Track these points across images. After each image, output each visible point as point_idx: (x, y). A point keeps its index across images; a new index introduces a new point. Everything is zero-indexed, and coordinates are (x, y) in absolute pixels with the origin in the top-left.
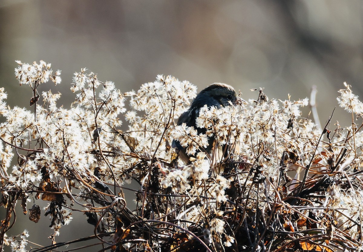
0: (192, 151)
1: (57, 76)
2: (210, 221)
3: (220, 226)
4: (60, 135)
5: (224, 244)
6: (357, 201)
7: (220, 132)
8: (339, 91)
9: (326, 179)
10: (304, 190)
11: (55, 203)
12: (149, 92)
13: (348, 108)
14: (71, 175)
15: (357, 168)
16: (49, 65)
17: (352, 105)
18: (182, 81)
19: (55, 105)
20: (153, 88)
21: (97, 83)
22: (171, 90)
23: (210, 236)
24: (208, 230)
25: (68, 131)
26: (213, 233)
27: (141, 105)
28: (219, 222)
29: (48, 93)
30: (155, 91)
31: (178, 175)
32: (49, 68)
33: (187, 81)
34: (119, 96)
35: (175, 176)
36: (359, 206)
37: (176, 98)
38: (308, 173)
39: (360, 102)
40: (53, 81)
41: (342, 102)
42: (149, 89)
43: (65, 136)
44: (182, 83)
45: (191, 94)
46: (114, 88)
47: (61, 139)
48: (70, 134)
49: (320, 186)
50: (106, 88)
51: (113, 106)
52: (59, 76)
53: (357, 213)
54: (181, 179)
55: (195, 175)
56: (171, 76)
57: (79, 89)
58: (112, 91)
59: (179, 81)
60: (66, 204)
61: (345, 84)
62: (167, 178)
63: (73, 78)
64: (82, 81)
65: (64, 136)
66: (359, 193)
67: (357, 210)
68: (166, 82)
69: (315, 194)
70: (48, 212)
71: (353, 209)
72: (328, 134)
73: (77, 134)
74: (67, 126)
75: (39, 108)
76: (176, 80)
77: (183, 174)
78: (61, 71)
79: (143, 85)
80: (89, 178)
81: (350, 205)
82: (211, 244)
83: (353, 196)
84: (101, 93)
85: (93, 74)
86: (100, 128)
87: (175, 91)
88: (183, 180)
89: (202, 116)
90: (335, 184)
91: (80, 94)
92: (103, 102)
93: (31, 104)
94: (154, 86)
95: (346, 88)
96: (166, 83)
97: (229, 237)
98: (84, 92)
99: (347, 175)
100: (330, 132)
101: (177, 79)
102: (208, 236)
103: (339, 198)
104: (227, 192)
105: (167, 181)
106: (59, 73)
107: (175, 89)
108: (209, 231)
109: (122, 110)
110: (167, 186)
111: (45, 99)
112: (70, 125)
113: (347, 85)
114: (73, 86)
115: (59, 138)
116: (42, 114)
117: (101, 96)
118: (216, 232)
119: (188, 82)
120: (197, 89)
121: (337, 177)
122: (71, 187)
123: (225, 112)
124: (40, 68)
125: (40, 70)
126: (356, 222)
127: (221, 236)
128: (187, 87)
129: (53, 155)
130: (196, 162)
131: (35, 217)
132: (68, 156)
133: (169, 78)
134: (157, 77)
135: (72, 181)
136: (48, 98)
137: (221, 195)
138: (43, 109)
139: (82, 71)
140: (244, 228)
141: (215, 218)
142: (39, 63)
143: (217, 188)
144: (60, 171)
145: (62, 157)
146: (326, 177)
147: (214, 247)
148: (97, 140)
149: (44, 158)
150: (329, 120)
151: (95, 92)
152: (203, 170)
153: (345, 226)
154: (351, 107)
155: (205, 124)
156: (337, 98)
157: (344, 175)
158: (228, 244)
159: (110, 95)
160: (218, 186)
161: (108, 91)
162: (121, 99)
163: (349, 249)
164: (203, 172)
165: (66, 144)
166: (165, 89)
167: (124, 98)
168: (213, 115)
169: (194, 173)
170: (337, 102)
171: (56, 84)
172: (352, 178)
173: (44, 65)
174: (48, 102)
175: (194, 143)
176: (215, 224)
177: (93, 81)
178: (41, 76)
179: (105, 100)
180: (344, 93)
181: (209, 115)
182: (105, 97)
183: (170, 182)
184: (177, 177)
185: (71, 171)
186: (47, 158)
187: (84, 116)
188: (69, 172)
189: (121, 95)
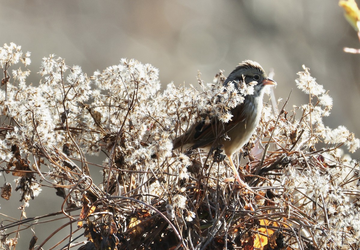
0: (155, 131)
1: (27, 57)
2: (173, 197)
3: (182, 202)
4: (30, 115)
5: (185, 219)
6: (313, 180)
7: (182, 114)
8: (297, 74)
9: (284, 158)
10: (263, 168)
11: (25, 179)
12: (113, 75)
13: (305, 89)
14: (40, 152)
15: (312, 147)
16: (19, 48)
17: (310, 87)
18: (144, 64)
19: (24, 83)
20: (117, 71)
21: (65, 68)
22: (134, 72)
23: (173, 211)
24: (170, 205)
25: (37, 112)
26: (175, 209)
27: (105, 84)
28: (181, 198)
29: (17, 72)
30: (119, 73)
31: (143, 153)
32: (19, 50)
33: (149, 64)
34: (86, 79)
35: (140, 154)
36: (315, 185)
37: (139, 80)
38: (267, 152)
39: (317, 84)
40: (23, 62)
41: (300, 84)
42: (114, 71)
43: (35, 116)
44: (144, 66)
45: (153, 76)
46: (81, 72)
47: (31, 119)
48: (39, 114)
49: (278, 164)
50: (73, 72)
51: (80, 89)
52: (29, 57)
53: (312, 191)
54: (146, 157)
55: (159, 153)
56: (134, 60)
57: (48, 73)
58: (79, 75)
59: (142, 64)
60: (36, 180)
61: (304, 66)
62: (132, 156)
63: (42, 63)
64: (50, 66)
65: (33, 116)
66: (315, 173)
67: (313, 189)
68: (129, 64)
69: (273, 172)
70: (18, 187)
71: (309, 187)
72: (286, 115)
73: (46, 115)
74: (37, 107)
75: (9, 85)
76: (138, 63)
77: (148, 152)
78: (31, 53)
79: (107, 68)
80: (57, 156)
81: (306, 184)
82: (173, 218)
83: (309, 176)
84: (69, 77)
85: (61, 59)
86: (68, 111)
87: (138, 73)
88: (148, 158)
89: (165, 98)
90: (290, 166)
91: (49, 77)
92: (70, 85)
93: (3, 84)
94: (118, 69)
95: (304, 71)
96: (130, 66)
97: (190, 213)
98: (52, 75)
99: (304, 155)
100: (287, 113)
101: (140, 63)
102: (170, 211)
103: (295, 178)
104: (189, 169)
105: (132, 158)
106: (28, 54)
107: (138, 71)
108: (172, 207)
109: (88, 92)
110: (132, 163)
111: (15, 76)
112: (39, 106)
113: (306, 68)
114: (42, 70)
115: (29, 118)
116: (12, 92)
117: (69, 79)
118: (179, 207)
119: (151, 65)
120: (159, 71)
121: (295, 156)
122: (40, 163)
123: (186, 95)
124: (11, 50)
125: (11, 52)
126: (312, 199)
127: (182, 211)
128: (150, 69)
129: (23, 134)
130: (161, 141)
131: (6, 195)
132: (37, 135)
133: (132, 61)
134: (121, 60)
135: (42, 159)
136: (18, 76)
137: (184, 172)
138: (13, 87)
139: (51, 57)
140: (206, 204)
141: (177, 194)
142: (9, 45)
143: (180, 166)
144: (30, 149)
145: (32, 136)
146: (283, 156)
147: (176, 222)
148: (65, 122)
149: (14, 137)
150: (287, 102)
151: (63, 75)
152: (167, 149)
153: (301, 202)
154: (308, 88)
155: (168, 106)
156: (296, 80)
157: (301, 154)
158: (189, 219)
159: (77, 78)
160: (181, 164)
161: (75, 75)
162: (88, 82)
163: (305, 226)
164: (167, 151)
165: (35, 124)
166: (128, 71)
167: (90, 81)
168: (175, 98)
169: (158, 151)
170: (296, 83)
171: (26, 65)
172: (308, 157)
173: (14, 47)
174: (18, 80)
175: (157, 123)
176: (177, 200)
177: (61, 66)
178: (11, 58)
179: (72, 83)
180: (303, 76)
181: (171, 97)
182: (72, 80)
183: (135, 160)
184: (141, 155)
185: (41, 149)
186: (17, 137)
187: (52, 95)
188: (39, 150)
189: (87, 78)
